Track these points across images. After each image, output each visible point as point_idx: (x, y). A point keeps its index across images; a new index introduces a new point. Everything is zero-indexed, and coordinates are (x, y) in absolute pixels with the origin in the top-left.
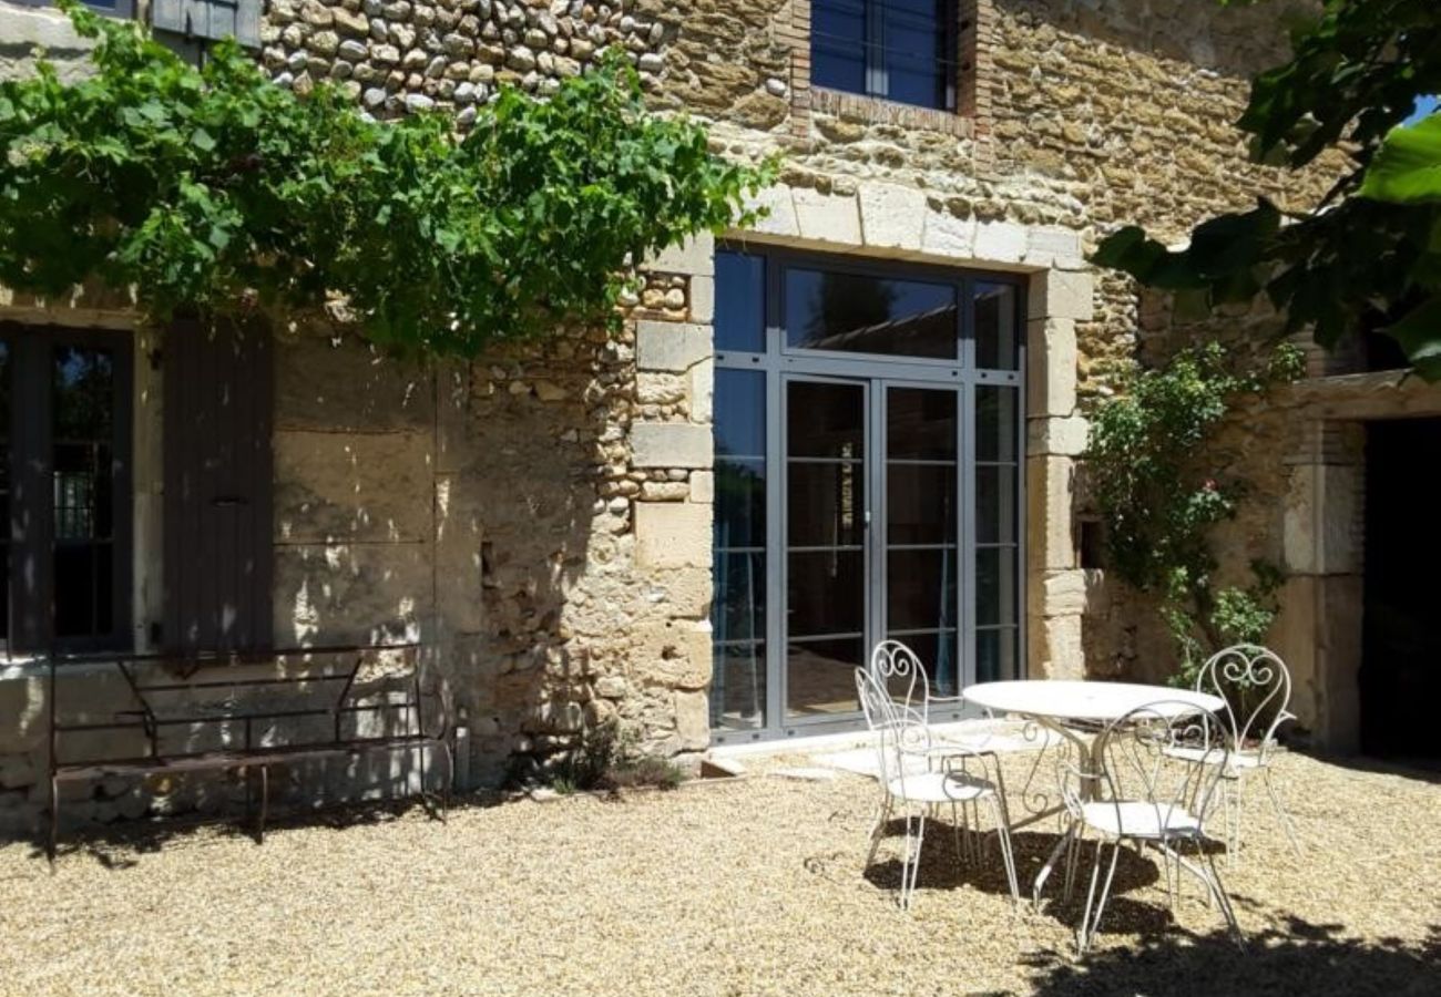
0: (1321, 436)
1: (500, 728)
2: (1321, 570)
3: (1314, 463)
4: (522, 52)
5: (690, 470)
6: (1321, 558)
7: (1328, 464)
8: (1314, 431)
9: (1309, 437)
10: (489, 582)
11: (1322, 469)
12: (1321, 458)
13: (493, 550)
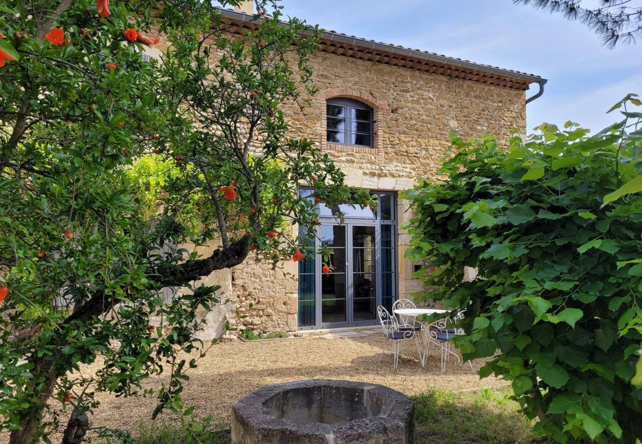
10: (234, 283)
13: (235, 274)
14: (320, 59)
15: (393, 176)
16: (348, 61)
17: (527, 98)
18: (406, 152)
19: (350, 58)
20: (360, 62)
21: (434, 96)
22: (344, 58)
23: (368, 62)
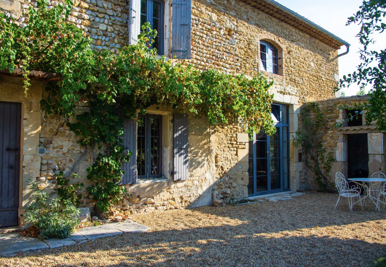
0: (342, 137)
1: (219, 193)
2: (343, 161)
3: (341, 142)
4: (221, 63)
5: (245, 143)
6: (343, 159)
7: (343, 142)
8: (341, 136)
9: (340, 137)
10: (216, 164)
11: (342, 143)
12: (342, 141)
13: (218, 158)
14: (256, 13)
15: (289, 94)
16: (268, 17)
17: (339, 54)
18: (295, 80)
19: (269, 16)
20: (273, 19)
21: (304, 46)
22: (267, 16)
23: (277, 19)
